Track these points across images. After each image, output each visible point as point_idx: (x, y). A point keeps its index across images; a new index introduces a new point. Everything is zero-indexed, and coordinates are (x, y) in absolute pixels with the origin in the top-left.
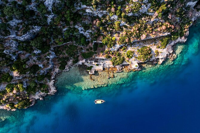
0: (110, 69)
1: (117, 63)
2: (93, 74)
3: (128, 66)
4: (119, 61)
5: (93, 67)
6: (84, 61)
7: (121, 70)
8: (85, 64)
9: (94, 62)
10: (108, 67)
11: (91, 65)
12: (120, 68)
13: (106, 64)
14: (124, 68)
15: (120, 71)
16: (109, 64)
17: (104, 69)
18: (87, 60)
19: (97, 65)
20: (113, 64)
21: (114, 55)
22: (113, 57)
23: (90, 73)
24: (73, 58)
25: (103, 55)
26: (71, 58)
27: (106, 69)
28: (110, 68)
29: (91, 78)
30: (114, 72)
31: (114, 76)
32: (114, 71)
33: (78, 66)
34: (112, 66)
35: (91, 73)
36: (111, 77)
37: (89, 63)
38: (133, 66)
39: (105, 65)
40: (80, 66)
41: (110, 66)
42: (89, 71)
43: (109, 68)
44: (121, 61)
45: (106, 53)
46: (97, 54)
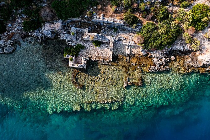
0: (134, 60)
1: (158, 42)
2: (81, 70)
3: (186, 57)
4: (165, 36)
5: (83, 48)
6: (58, 25)
7: (166, 65)
8: (62, 38)
9: (89, 32)
10: (128, 52)
11: (79, 42)
12: (163, 59)
13: (124, 42)
14: (175, 60)
15: (162, 69)
16: (132, 43)
17: (115, 58)
18: (69, 27)
19: (98, 44)
20: (145, 43)
21: (150, 16)
22: (145, 22)
23: (71, 64)
24: (24, 12)
25: (116, 12)
26: (20, 11)
27: (123, 59)
28: (134, 56)
29: (75, 81)
30: (145, 69)
31: (142, 81)
32: (144, 66)
33: (39, 40)
34: (139, 51)
35: (76, 66)
36: (133, 84)
37: (73, 35)
38: (200, 58)
39: (119, 46)
40: (45, 41)
41: (135, 51)
42: (70, 57)
43: (131, 56)
44: (170, 35)
45: (127, 8)
46: (99, 7)
